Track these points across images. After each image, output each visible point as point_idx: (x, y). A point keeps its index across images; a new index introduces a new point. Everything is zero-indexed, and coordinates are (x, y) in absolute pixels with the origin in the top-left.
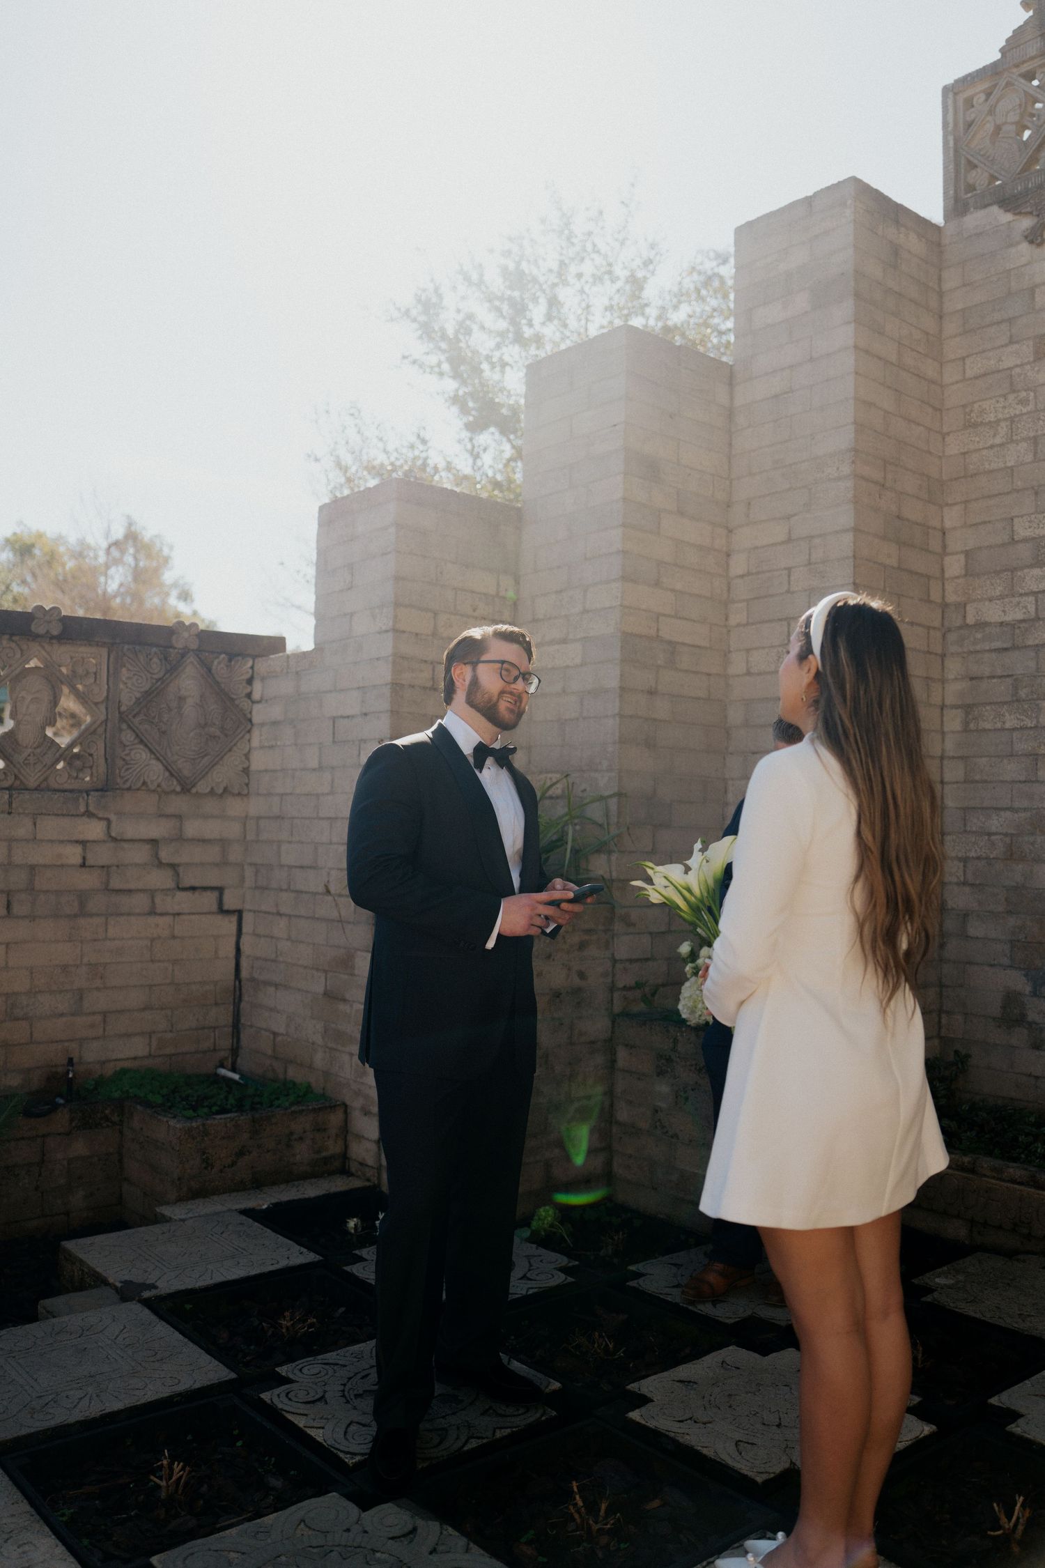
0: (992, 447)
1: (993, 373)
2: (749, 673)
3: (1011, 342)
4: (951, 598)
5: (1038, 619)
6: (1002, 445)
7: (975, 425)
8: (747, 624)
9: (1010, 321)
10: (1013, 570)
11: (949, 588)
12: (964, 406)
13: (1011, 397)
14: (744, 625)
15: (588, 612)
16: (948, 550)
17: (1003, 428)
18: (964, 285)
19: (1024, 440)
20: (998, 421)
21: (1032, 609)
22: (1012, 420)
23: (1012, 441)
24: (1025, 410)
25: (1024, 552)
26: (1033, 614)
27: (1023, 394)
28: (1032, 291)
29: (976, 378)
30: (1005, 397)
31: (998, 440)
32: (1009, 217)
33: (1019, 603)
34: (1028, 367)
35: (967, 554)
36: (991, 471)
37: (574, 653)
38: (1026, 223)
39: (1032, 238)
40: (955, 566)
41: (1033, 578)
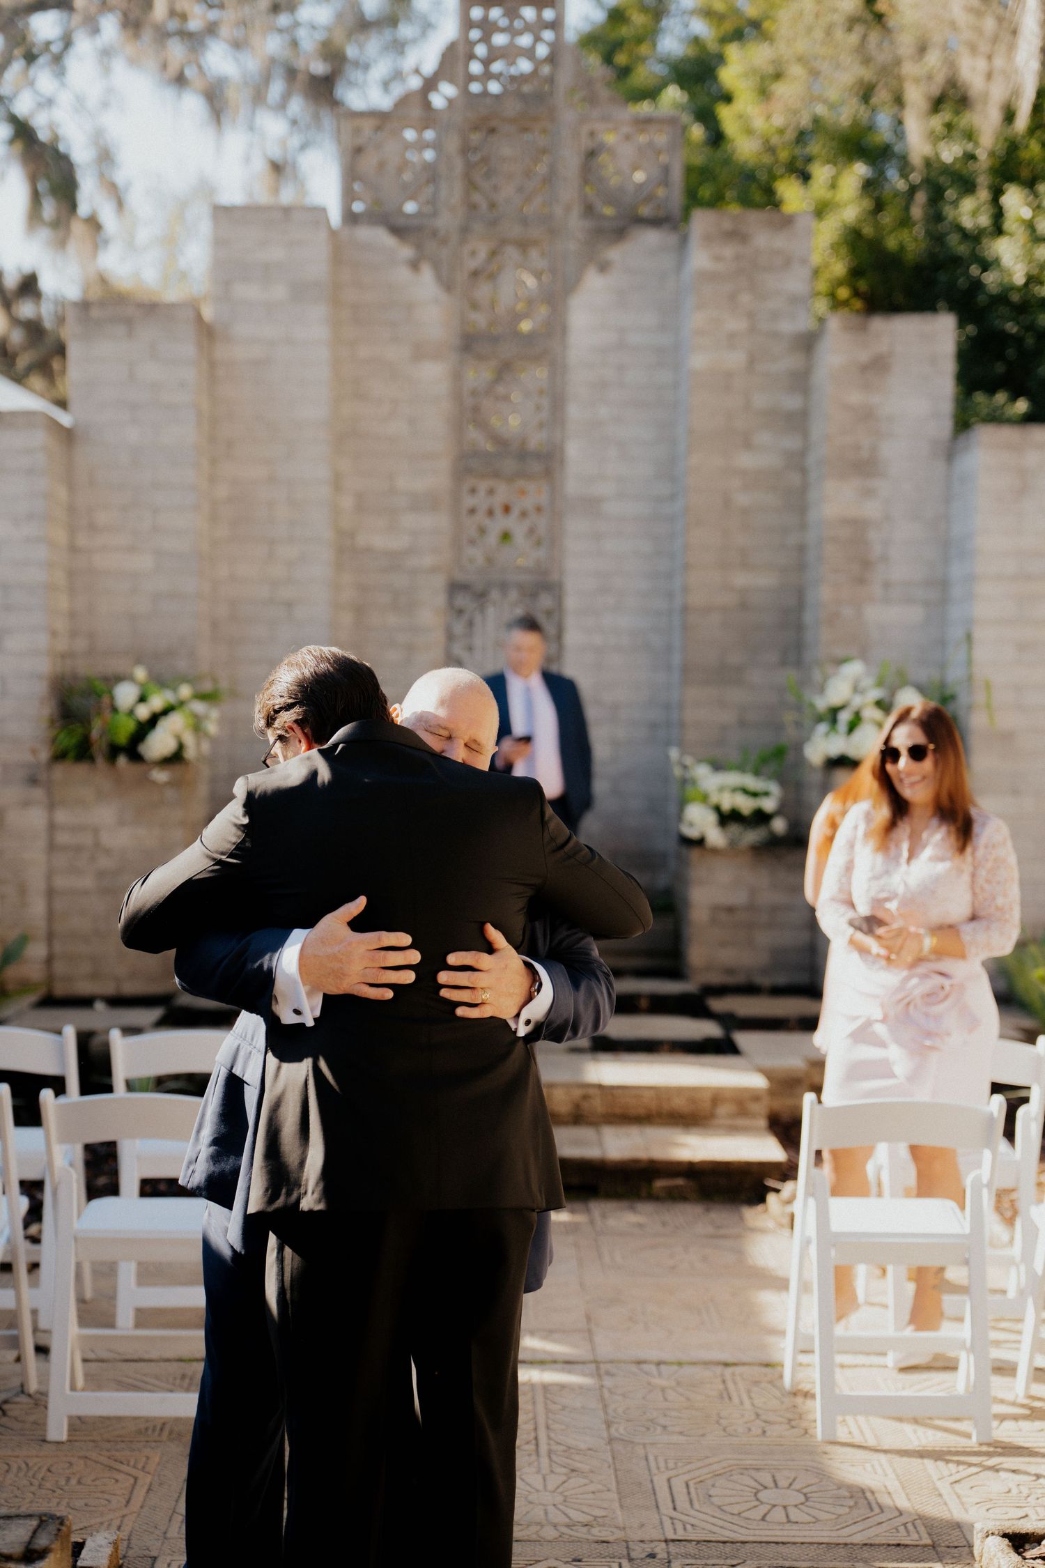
1: (378, 361)
2: (232, 578)
3: (393, 340)
4: (345, 526)
5: (412, 549)
6: (385, 418)
7: (363, 397)
9: (393, 324)
10: (394, 512)
11: (342, 520)
12: (354, 381)
13: (393, 383)
15: (159, 529)
16: (341, 490)
18: (354, 284)
19: (400, 417)
20: (383, 399)
21: (408, 542)
22: (394, 400)
23: (393, 417)
24: (404, 395)
25: (402, 500)
26: (408, 547)
27: (403, 383)
28: (410, 306)
29: (365, 361)
30: (388, 382)
31: (382, 414)
32: (394, 241)
33: (396, 538)
34: (406, 364)
37: (144, 562)
38: (406, 252)
39: (415, 265)
40: (347, 502)
41: (409, 520)
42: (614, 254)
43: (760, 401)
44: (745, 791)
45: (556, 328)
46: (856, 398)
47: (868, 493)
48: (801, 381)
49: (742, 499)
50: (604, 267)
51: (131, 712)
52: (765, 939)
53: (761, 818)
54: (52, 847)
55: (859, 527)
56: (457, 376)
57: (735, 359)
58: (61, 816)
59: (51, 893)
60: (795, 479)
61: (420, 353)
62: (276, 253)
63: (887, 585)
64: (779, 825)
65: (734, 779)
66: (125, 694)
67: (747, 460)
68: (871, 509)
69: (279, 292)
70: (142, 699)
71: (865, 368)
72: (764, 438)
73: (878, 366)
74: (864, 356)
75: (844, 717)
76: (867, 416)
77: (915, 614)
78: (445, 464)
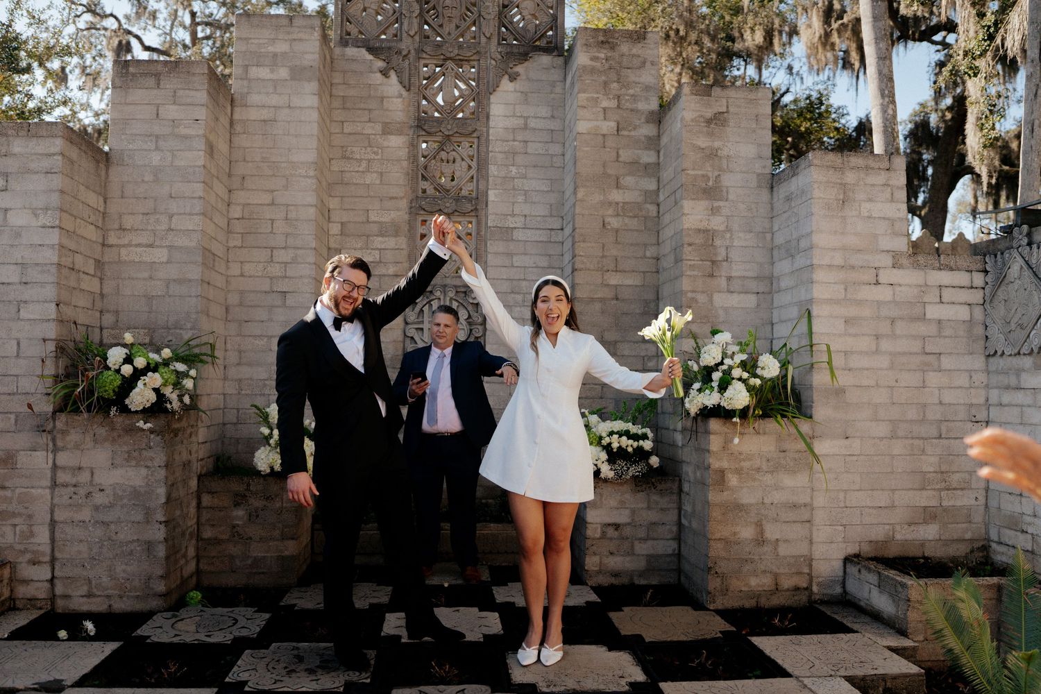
0: (357, 172)
1: (359, 134)
2: (242, 275)
3: (370, 121)
4: (332, 245)
5: (381, 262)
6: (363, 172)
7: (348, 158)
8: (242, 247)
9: (370, 110)
10: (368, 236)
11: (332, 240)
12: (342, 147)
13: (369, 149)
14: (239, 248)
15: (173, 230)
16: (331, 220)
17: (364, 164)
18: (344, 84)
19: (375, 172)
20: (361, 160)
21: (378, 257)
22: (369, 161)
23: (369, 171)
24: (376, 158)
25: (375, 228)
26: (378, 259)
27: (376, 149)
28: (382, 98)
29: (350, 134)
30: (365, 148)
31: (361, 169)
32: (371, 57)
33: (370, 253)
34: (378, 136)
35: (342, 224)
36: (357, 184)
37: (160, 255)
38: (380, 64)
39: (385, 73)
40: (335, 229)
41: (378, 242)
42: (520, 69)
43: (626, 155)
44: (627, 434)
45: (481, 113)
46: (703, 142)
47: (714, 211)
48: (654, 143)
49: (614, 223)
50: (513, 78)
51: (118, 371)
52: (642, 549)
53: (641, 454)
54: (54, 485)
55: (709, 235)
56: (413, 146)
57: (608, 126)
58: (63, 459)
59: (53, 524)
60: (652, 209)
61: (387, 130)
62: (281, 47)
63: (729, 278)
64: (654, 461)
65: (619, 425)
66: (115, 355)
67: (616, 196)
68: (717, 223)
69: (283, 73)
70: (128, 360)
71: (709, 122)
72: (629, 180)
73: (718, 120)
74: (709, 114)
75: (716, 376)
76: (712, 155)
77: (751, 301)
78: (404, 204)
